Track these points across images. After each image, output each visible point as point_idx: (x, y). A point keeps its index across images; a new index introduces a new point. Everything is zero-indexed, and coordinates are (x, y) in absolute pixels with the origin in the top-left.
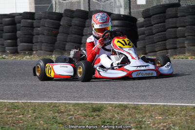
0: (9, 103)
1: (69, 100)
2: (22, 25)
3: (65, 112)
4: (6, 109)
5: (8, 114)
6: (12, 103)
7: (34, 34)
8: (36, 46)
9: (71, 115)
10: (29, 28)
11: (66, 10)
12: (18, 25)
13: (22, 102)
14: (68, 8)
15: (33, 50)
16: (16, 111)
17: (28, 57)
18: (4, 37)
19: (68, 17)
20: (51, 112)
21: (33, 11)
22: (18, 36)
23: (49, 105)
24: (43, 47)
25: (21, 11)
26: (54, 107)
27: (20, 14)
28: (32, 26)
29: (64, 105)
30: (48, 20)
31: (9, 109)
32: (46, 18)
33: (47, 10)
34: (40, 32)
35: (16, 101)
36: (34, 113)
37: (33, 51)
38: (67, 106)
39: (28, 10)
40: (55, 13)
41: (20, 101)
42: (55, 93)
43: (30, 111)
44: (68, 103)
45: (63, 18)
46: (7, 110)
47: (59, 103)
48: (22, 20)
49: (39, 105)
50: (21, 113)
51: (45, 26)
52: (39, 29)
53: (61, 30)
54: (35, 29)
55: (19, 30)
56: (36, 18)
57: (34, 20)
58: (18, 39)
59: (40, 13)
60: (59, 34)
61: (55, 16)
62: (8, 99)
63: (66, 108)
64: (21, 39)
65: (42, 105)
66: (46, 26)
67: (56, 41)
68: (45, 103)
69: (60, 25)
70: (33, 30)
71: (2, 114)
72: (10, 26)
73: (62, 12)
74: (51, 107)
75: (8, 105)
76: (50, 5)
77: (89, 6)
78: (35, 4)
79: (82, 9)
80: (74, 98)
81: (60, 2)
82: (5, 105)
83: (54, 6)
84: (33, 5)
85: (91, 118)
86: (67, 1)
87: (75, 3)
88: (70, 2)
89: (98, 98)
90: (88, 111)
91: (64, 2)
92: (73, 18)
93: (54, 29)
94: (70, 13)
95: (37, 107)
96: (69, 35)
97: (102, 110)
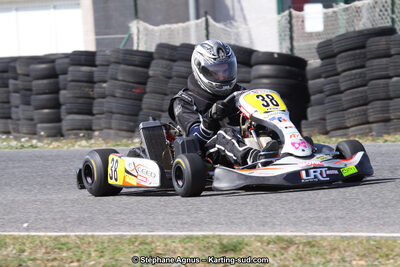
0: (50, 237)
1: (171, 230)
2: (69, 79)
3: (165, 254)
4: (44, 251)
5: (48, 260)
6: (56, 239)
7: (95, 95)
8: (98, 121)
10: (85, 84)
11: (161, 46)
12: (61, 77)
13: (76, 236)
14: (164, 41)
15: (94, 128)
16: (64, 255)
17: (84, 143)
18: (32, 103)
19: (163, 58)
20: (137, 255)
21: (92, 48)
22: (62, 100)
23: (132, 241)
24: (114, 123)
25: (69, 50)
26: (141, 244)
27: (67, 56)
28: (90, 81)
29: (161, 240)
30: (122, 66)
31: (49, 250)
32: (119, 63)
33: (121, 46)
34: (107, 93)
35: (64, 234)
36: (101, 256)
37: (94, 131)
38: (169, 241)
39: (82, 48)
40: (137, 51)
41: (72, 234)
42: (142, 216)
43: (93, 254)
44: (171, 237)
45: (154, 62)
46: (46, 253)
47: (153, 236)
48: (71, 68)
49: (111, 240)
50: (75, 258)
51: (116, 80)
52: (104, 85)
53: (150, 86)
54: (96, 85)
55: (65, 89)
56: (97, 63)
57: (95, 66)
58: (63, 107)
59: (108, 52)
60: (146, 96)
61: (137, 59)
62: (46, 229)
63: (166, 245)
64: (68, 106)
65: (117, 241)
66: (120, 78)
67: (141, 109)
68: (122, 236)
69: (148, 77)
70: (92, 88)
71: (34, 260)
72: (45, 81)
73: (152, 49)
74: (136, 244)
75: (47, 241)
76: (127, 36)
77: (207, 36)
78: (96, 34)
79: (194, 42)
80: (183, 225)
81: (147, 29)
82: (41, 242)
83: (136, 38)
84: (93, 37)
85: (219, 266)
86: (163, 27)
87: (178, 30)
88: (167, 29)
89: (231, 224)
90: (211, 252)
91: (156, 28)
92: (175, 61)
93: (135, 85)
94: (168, 52)
95: (106, 246)
96: (167, 97)
97: (241, 250)
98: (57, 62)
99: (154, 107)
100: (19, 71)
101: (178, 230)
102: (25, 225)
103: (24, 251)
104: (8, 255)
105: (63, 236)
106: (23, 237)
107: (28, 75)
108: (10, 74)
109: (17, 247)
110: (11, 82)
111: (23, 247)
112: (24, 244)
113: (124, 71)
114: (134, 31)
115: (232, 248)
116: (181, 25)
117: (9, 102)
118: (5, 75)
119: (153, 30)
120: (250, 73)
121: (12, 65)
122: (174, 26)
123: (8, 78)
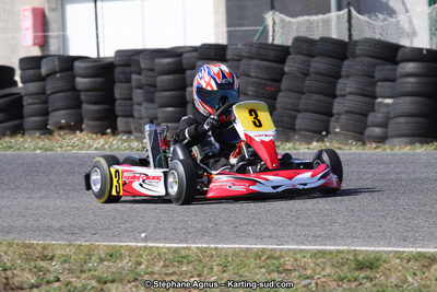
0: (169, 249)
1: (303, 244)
3: (295, 270)
4: (162, 263)
5: (166, 275)
6: (176, 251)
9: (308, 278)
11: (298, 40)
12: (188, 72)
13: (197, 248)
14: (302, 34)
16: (184, 268)
18: (156, 100)
19: (301, 54)
20: (263, 270)
21: (223, 41)
22: (188, 97)
23: (258, 255)
25: (197, 43)
26: (268, 258)
27: (195, 49)
29: (291, 254)
30: (255, 62)
31: (168, 263)
32: (252, 58)
33: (255, 40)
35: (185, 245)
36: (224, 271)
38: (299, 256)
39: (212, 41)
40: (272, 45)
41: (193, 246)
42: (271, 228)
43: (215, 269)
44: (301, 251)
45: (289, 57)
46: (164, 266)
47: (282, 250)
48: (200, 63)
49: (236, 254)
50: (195, 273)
51: (249, 76)
53: (285, 83)
56: (228, 57)
57: (226, 61)
58: (190, 105)
59: (239, 46)
60: (280, 94)
61: (271, 53)
62: (166, 239)
63: (296, 260)
65: (242, 254)
66: (253, 74)
67: (275, 109)
68: (248, 249)
69: (284, 73)
71: (152, 273)
72: (170, 77)
73: (289, 43)
74: (263, 258)
75: (165, 253)
76: (261, 28)
77: (350, 30)
78: (229, 25)
79: (334, 36)
80: (315, 239)
81: (282, 21)
82: (159, 254)
83: (271, 30)
84: (223, 29)
85: (353, 285)
86: (300, 19)
87: (318, 22)
88: (306, 21)
89: (368, 239)
90: (345, 269)
91: (293, 20)
92: (313, 57)
93: (269, 83)
94: (306, 46)
95: (230, 259)
96: (304, 96)
97: (378, 267)
98: (185, 55)
99: (289, 107)
100: (142, 65)
101: (310, 243)
102: (143, 235)
103: (140, 264)
104: (123, 268)
105: (184, 248)
106: (140, 248)
107: (152, 70)
108: (133, 68)
109: (133, 259)
110: (134, 77)
111: (139, 259)
112: (141, 256)
113: (257, 66)
114: (269, 22)
115: (368, 265)
116: (321, 16)
117: (131, 99)
118: (128, 69)
119: (289, 22)
120: (395, 70)
121: (135, 58)
122: (314, 18)
123: (131, 73)
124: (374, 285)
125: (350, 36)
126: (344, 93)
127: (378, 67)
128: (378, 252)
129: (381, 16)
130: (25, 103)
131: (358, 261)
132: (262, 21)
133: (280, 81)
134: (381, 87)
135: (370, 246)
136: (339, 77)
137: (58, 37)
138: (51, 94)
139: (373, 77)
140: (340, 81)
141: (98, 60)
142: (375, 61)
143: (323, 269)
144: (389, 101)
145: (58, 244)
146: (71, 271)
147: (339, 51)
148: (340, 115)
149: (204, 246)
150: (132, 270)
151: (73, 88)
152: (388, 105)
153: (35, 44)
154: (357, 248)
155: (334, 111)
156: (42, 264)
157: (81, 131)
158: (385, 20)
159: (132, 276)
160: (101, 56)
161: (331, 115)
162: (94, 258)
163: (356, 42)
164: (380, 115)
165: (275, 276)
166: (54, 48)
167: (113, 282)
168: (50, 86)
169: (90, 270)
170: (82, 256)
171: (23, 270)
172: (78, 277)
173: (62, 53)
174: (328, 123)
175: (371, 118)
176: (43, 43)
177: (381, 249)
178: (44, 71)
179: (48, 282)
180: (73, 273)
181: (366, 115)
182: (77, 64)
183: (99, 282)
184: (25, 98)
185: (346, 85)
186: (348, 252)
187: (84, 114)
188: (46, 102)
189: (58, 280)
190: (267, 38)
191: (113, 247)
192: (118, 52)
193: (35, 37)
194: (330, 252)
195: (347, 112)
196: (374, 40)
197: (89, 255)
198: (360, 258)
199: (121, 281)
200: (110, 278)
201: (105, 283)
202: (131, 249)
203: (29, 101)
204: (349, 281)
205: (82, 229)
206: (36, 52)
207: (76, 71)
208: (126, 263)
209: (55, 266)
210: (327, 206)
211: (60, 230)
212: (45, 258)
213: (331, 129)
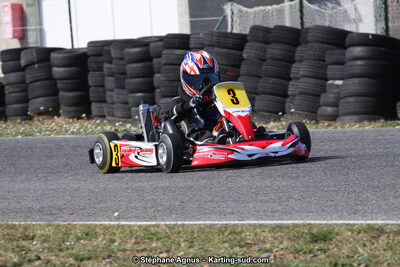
0: (140, 227)
1: (262, 219)
2: (163, 62)
3: (255, 244)
4: (133, 240)
5: (137, 251)
6: (146, 228)
9: (267, 251)
11: (255, 29)
12: (155, 60)
13: (166, 225)
14: (258, 23)
16: (154, 245)
18: (127, 86)
19: (257, 41)
20: (226, 245)
21: (186, 31)
22: (156, 83)
23: (222, 230)
25: (163, 33)
26: (230, 233)
27: (161, 39)
29: (251, 229)
30: (216, 49)
31: (139, 240)
32: (213, 46)
33: (215, 29)
35: (154, 223)
36: (191, 247)
38: (258, 231)
39: (176, 30)
40: (232, 33)
41: (162, 223)
42: (233, 204)
43: (183, 245)
44: (261, 225)
45: (247, 44)
46: (136, 243)
47: (243, 225)
48: (165, 52)
49: (201, 229)
50: (164, 249)
53: (243, 68)
55: (159, 72)
56: (191, 46)
57: (189, 49)
58: (157, 91)
59: (201, 35)
60: (240, 79)
61: (231, 42)
62: (137, 218)
63: (256, 235)
64: (163, 89)
65: (208, 230)
69: (242, 59)
71: (124, 250)
72: (139, 65)
73: (247, 31)
74: (226, 234)
75: (137, 231)
76: (221, 18)
77: (302, 18)
78: (191, 16)
79: (288, 24)
80: (273, 214)
81: (240, 11)
82: (131, 232)
83: (229, 20)
84: (187, 20)
85: (309, 257)
86: (256, 9)
87: (273, 12)
88: (262, 11)
89: (322, 212)
90: (301, 242)
91: (250, 10)
92: (268, 43)
93: (229, 68)
94: (262, 34)
95: (196, 235)
96: (261, 80)
97: (331, 239)
98: (152, 45)
99: (249, 90)
100: (113, 55)
102: (116, 214)
103: (113, 241)
104: (98, 246)
105: (153, 226)
106: (114, 226)
107: (122, 59)
108: (104, 58)
109: (107, 237)
110: (106, 65)
111: (113, 237)
112: (114, 234)
113: (218, 53)
114: (228, 13)
115: (322, 237)
116: (275, 6)
117: (103, 86)
118: (100, 59)
119: (247, 12)
120: (344, 54)
121: (106, 48)
122: (269, 7)
123: (103, 62)
124: (328, 257)
125: (302, 24)
126: (298, 76)
127: (328, 52)
128: (331, 225)
129: (330, 5)
130: (6, 92)
131: (312, 234)
132: (221, 11)
133: (239, 66)
134: (331, 70)
135: (324, 219)
136: (293, 62)
137: (35, 30)
138: (31, 82)
139: (324, 61)
140: (294, 65)
141: (73, 50)
142: (325, 46)
143: (281, 243)
144: (339, 82)
145: (38, 224)
146: (50, 250)
147: (292, 38)
148: (294, 96)
149: (172, 223)
150: (106, 248)
151: (50, 77)
152: (338, 86)
153: (14, 37)
154: (312, 222)
155: (289, 93)
156: (24, 243)
157: (59, 116)
158: (333, 8)
159: (106, 254)
160: (76, 47)
161: (287, 96)
162: (71, 237)
163: (308, 29)
164: (331, 95)
165: (237, 249)
166: (32, 40)
167: (89, 259)
168: (29, 76)
169: (68, 249)
170: (60, 236)
171: (6, 250)
172: (57, 256)
173: (39, 45)
174: (284, 103)
175: (323, 98)
176: (22, 36)
177: (334, 222)
178: (23, 62)
179: (30, 261)
180: (52, 251)
181: (318, 96)
182: (53, 55)
183: (76, 259)
184: (7, 87)
185: (300, 69)
186: (304, 225)
187: (61, 101)
188: (26, 91)
189: (39, 258)
190: (226, 27)
191: (89, 226)
192: (91, 44)
193: (14, 31)
194: (287, 227)
195: (301, 93)
196: (324, 27)
197: (67, 234)
198: (315, 231)
199: (96, 258)
200: (86, 256)
201: (82, 260)
202: (105, 228)
203: (11, 90)
204: (305, 253)
205: (60, 209)
206: (15, 44)
207: (53, 61)
208: (100, 241)
209: (36, 245)
210: (284, 183)
211: (41, 211)
212: (26, 238)
213: (287, 110)
